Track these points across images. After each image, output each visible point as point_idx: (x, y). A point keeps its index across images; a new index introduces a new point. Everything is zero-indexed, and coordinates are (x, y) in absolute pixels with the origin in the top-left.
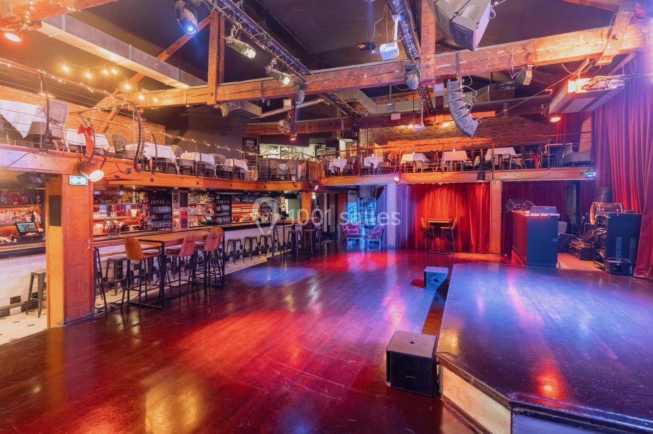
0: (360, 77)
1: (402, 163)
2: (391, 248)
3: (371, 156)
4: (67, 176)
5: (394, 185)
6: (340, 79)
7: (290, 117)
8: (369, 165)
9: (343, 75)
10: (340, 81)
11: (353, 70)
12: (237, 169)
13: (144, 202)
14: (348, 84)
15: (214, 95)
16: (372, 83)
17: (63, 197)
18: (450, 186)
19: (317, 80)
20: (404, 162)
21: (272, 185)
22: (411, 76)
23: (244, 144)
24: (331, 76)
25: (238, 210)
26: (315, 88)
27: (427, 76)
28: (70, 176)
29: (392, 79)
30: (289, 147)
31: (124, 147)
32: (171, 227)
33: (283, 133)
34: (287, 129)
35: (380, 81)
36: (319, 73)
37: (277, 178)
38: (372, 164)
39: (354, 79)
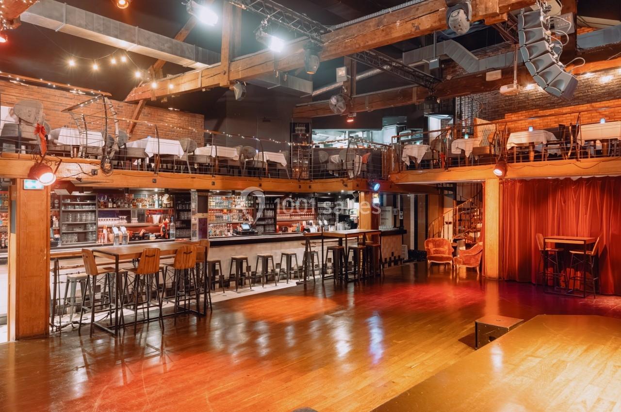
0: (391, 26)
1: (508, 147)
2: (491, 279)
3: (462, 138)
4: (22, 180)
5: (497, 181)
6: (365, 33)
7: (346, 91)
8: (459, 152)
9: (370, 26)
10: (364, 35)
11: (382, 16)
12: (271, 164)
13: (168, 206)
14: (375, 39)
15: (227, 74)
16: (407, 32)
17: (18, 203)
18: (590, 183)
19: (337, 38)
20: (513, 145)
21: (319, 184)
22: (454, 14)
23: (293, 130)
24: (354, 31)
25: (286, 218)
26: (335, 50)
27: (486, 9)
28: (25, 180)
29: (435, 22)
30: (363, 131)
31: (125, 144)
32: (189, 237)
33: (336, 113)
34: (341, 108)
35: (418, 28)
36: (341, 28)
37: (331, 175)
38: (463, 151)
39: (383, 30)
